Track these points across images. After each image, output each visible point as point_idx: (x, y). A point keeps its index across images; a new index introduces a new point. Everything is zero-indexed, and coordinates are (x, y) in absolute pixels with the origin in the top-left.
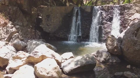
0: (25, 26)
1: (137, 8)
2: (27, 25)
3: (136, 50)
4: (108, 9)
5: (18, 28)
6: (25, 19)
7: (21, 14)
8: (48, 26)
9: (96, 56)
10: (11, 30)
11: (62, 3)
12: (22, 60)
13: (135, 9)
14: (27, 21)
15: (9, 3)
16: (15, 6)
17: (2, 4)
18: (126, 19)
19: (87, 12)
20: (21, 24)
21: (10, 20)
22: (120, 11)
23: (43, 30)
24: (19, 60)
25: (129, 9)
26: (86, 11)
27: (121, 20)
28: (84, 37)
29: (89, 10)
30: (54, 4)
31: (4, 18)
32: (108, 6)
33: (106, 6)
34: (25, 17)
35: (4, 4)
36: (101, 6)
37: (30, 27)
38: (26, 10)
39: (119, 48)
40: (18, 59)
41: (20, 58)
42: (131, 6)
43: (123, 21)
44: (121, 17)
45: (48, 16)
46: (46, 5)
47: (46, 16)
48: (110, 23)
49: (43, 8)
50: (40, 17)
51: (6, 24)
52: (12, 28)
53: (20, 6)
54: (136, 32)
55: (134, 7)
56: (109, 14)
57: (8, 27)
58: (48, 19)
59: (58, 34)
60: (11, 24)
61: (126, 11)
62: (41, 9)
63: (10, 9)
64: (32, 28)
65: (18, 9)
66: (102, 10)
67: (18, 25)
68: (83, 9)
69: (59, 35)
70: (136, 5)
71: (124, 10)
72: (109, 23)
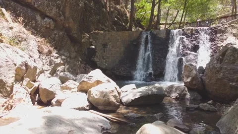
0: (73, 58)
1: (234, 31)
2: (76, 57)
3: (218, 79)
4: (192, 34)
5: (64, 59)
6: (73, 49)
7: (69, 42)
8: (104, 59)
9: (167, 92)
10: (56, 60)
11: (126, 28)
12: (71, 91)
13: (232, 33)
14: (76, 52)
15: (55, 27)
16: (62, 30)
17: (47, 28)
18: (218, 47)
19: (160, 39)
20: (68, 55)
21: (55, 48)
22: (210, 36)
23: (97, 64)
24: (68, 91)
25: (223, 32)
26: (159, 36)
27: (211, 48)
28: (156, 74)
29: (163, 36)
30: (113, 29)
31: (49, 45)
32: (192, 29)
33: (188, 30)
34: (74, 46)
35: (49, 28)
36: (181, 30)
37: (79, 60)
38: (76, 35)
39: (200, 79)
40: (67, 89)
41: (70, 89)
42: (226, 28)
43: (215, 50)
44: (212, 45)
45: (105, 45)
46: (102, 30)
47: (101, 45)
48: (196, 54)
49: (97, 34)
50: (93, 47)
51: (50, 52)
52: (57, 58)
53: (68, 31)
54: (221, 57)
55: (229, 29)
56: (193, 41)
57: (52, 56)
58: (104, 50)
59: (118, 70)
60: (56, 53)
61: (218, 35)
62: (95, 35)
63: (55, 34)
64: (81, 62)
65: (66, 34)
66: (183, 35)
67: (64, 55)
68: (154, 34)
69: (120, 72)
70: (232, 26)
71: (216, 34)
72: (193, 53)
